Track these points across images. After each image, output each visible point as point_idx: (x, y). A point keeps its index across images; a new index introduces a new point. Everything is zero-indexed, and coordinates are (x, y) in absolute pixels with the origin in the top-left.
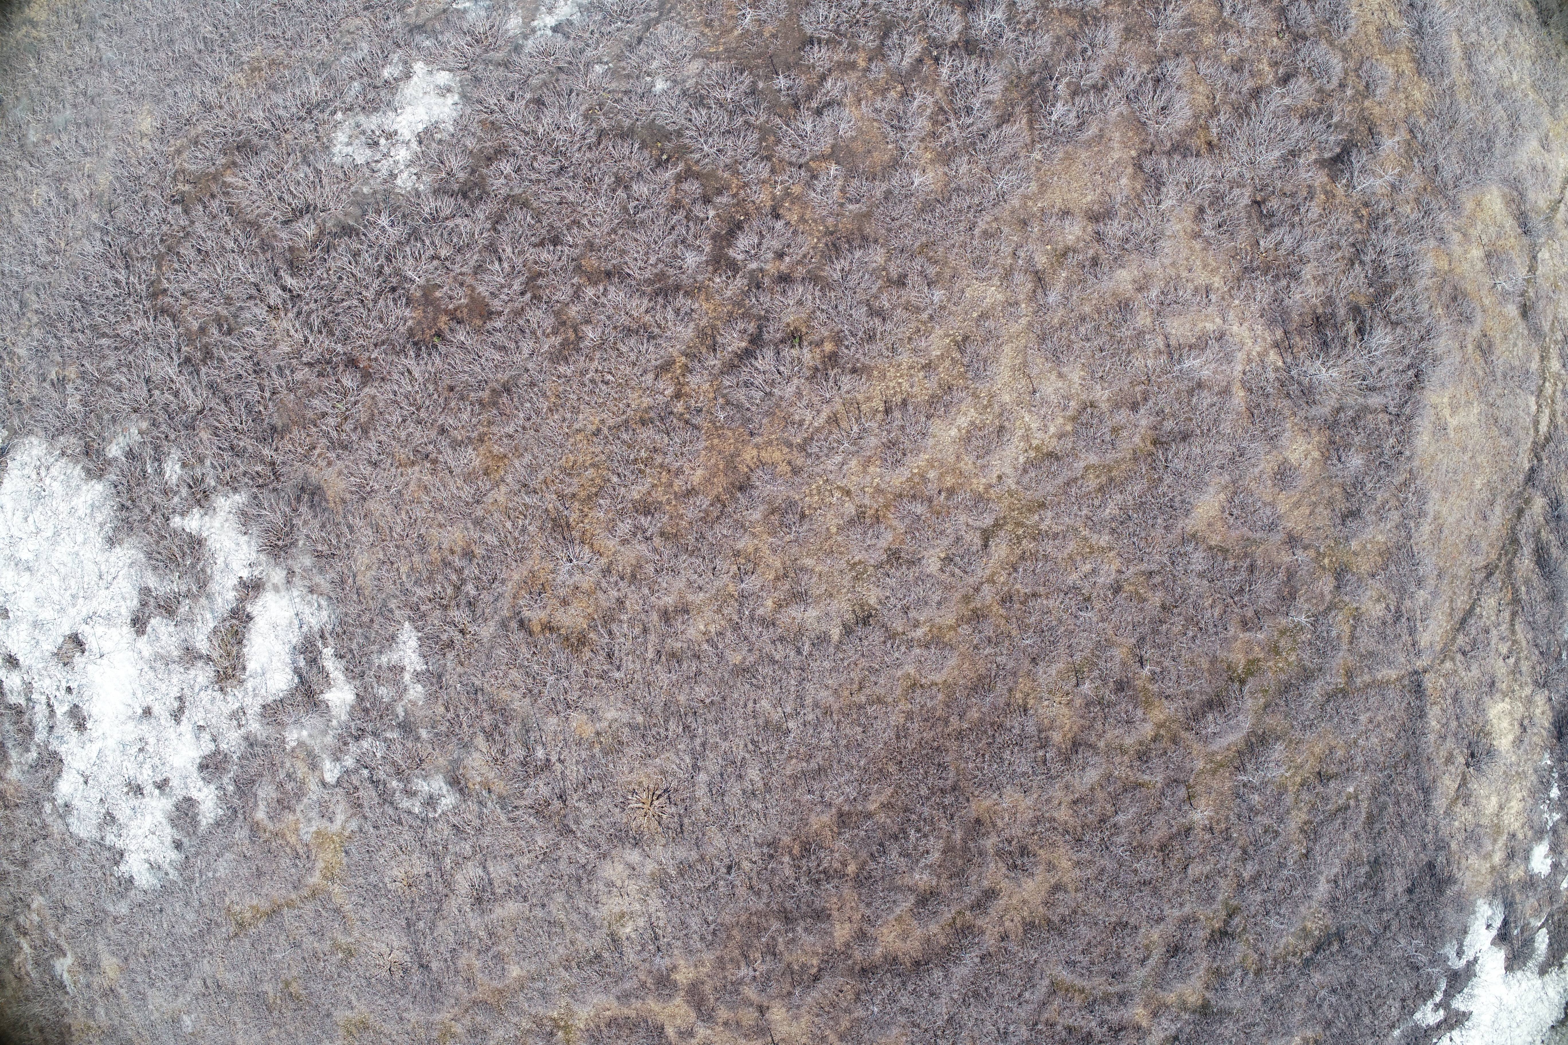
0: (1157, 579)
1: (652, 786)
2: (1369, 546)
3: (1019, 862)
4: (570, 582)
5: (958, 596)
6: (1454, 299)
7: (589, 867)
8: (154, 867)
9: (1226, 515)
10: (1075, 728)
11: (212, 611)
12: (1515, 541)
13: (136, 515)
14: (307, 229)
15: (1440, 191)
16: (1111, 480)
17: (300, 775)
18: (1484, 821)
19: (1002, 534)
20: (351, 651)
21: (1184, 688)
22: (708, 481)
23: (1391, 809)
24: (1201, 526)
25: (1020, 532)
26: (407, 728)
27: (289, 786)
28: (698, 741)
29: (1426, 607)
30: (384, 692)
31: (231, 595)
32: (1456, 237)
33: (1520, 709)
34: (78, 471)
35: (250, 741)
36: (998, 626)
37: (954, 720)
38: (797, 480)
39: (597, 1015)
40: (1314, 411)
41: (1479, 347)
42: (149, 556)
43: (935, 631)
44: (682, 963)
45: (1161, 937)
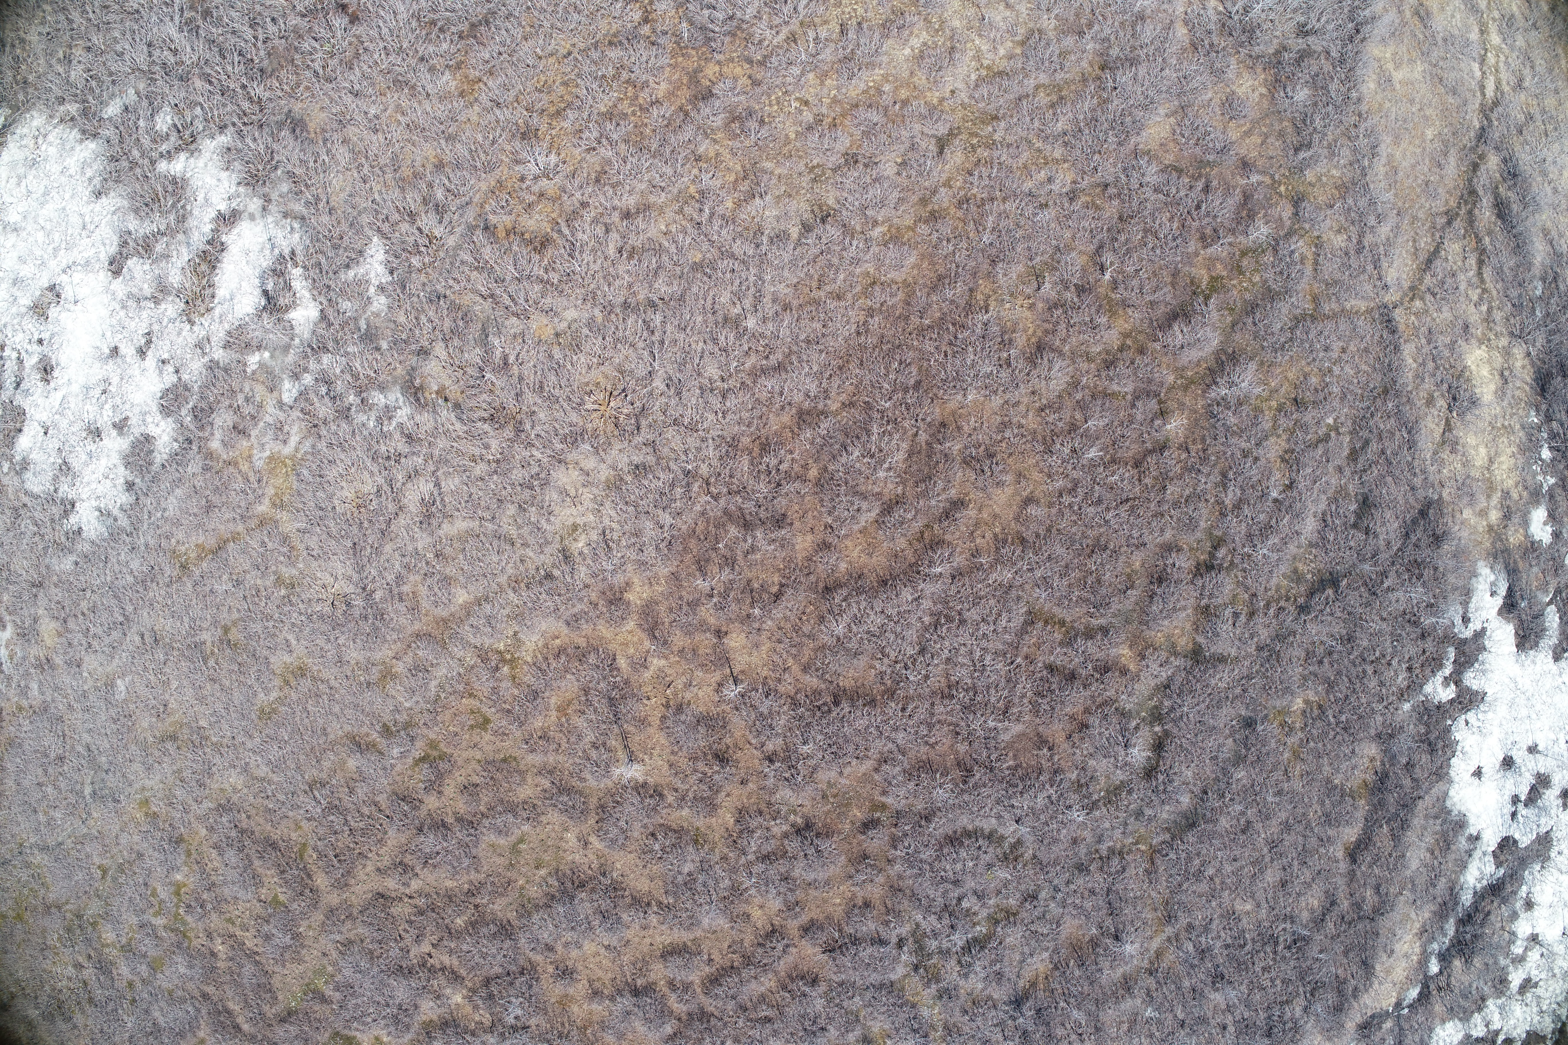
0: (1112, 190)
1: (609, 388)
2: (1324, 179)
3: (986, 469)
4: (536, 189)
5: (915, 198)
7: (542, 476)
9: (1177, 136)
10: (1039, 333)
11: (188, 245)
12: (1473, 192)
13: (125, 165)
16: (1062, 98)
17: (258, 399)
18: (1475, 473)
19: (957, 142)
20: (318, 264)
21: (1148, 298)
22: (671, 94)
23: (1374, 446)
24: (1154, 146)
25: (975, 141)
26: (368, 339)
27: (247, 410)
28: (656, 337)
29: (1389, 243)
30: (348, 306)
31: (207, 228)
33: (1499, 360)
34: (75, 134)
35: (212, 366)
36: (956, 228)
37: (915, 320)
38: (758, 90)
39: (546, 646)
40: (1259, 50)
41: (1417, 14)
42: (133, 200)
43: (893, 231)
44: (636, 580)
45: (1143, 565)
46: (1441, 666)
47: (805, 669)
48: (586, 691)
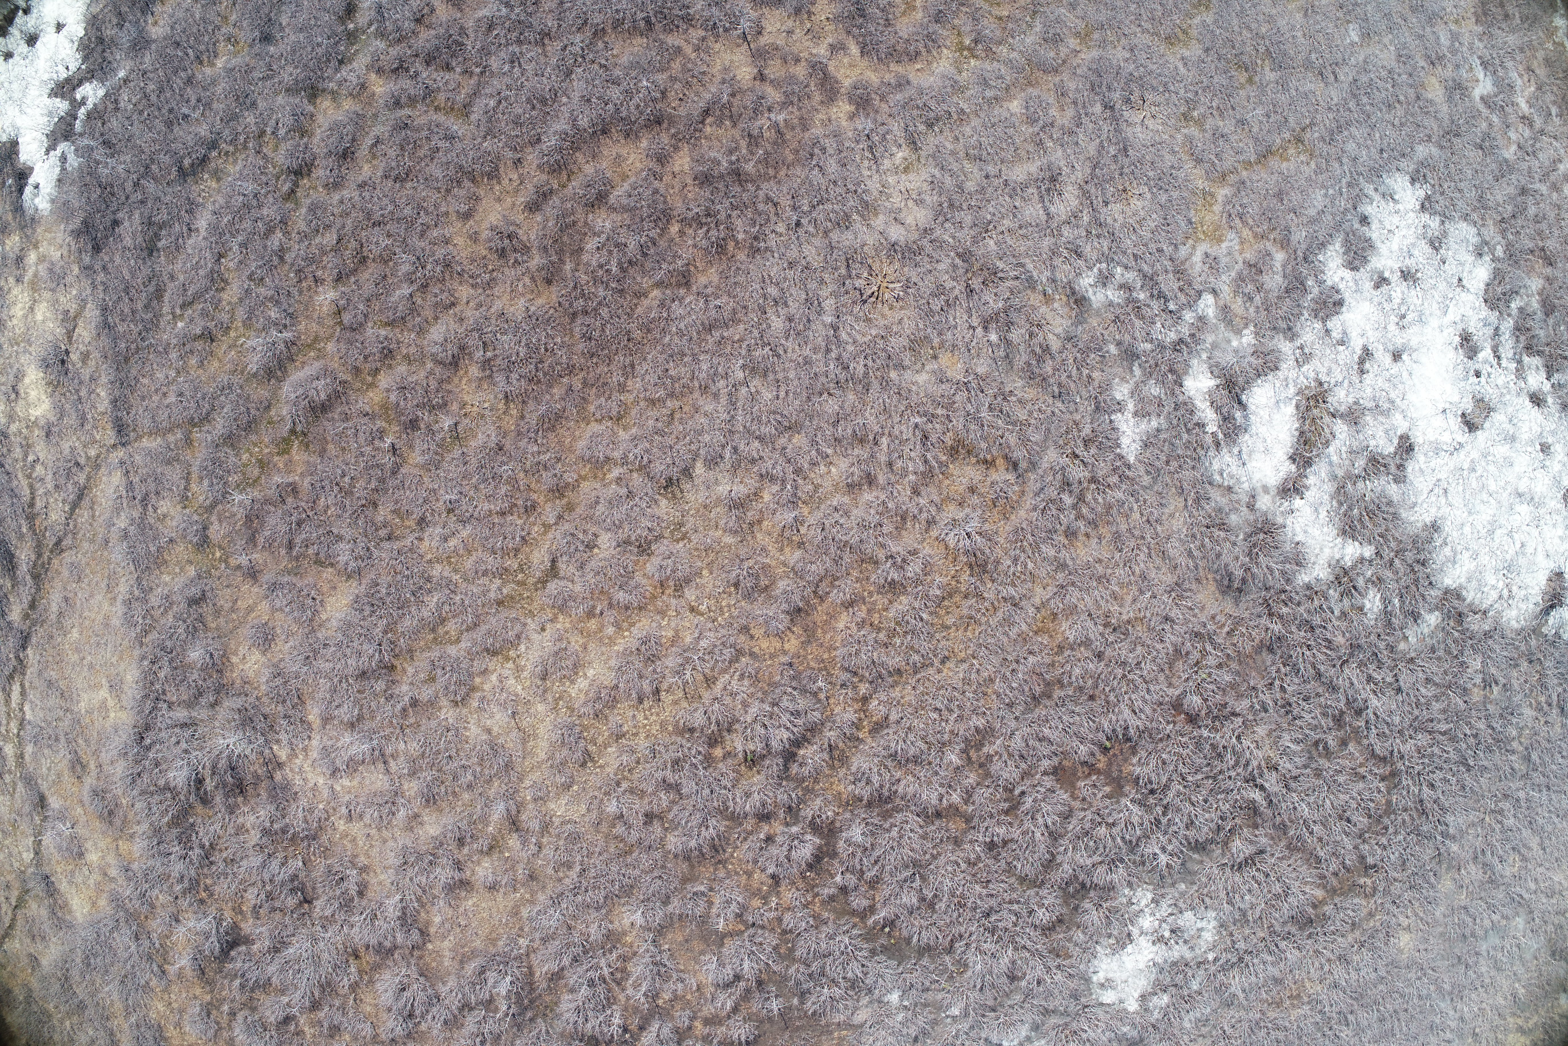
0: (383, 533)
2: (177, 570)
3: (507, 241)
4: (967, 510)
5: (579, 510)
6: (111, 813)
7: (941, 219)
8: (1389, 196)
9: (319, 598)
10: (456, 380)
11: (1331, 464)
12: (36, 577)
13: (1410, 556)
14: (1240, 847)
15: (132, 916)
16: (433, 630)
17: (1239, 300)
18: (47, 295)
19: (538, 574)
20: (1188, 431)
21: (350, 424)
22: (832, 617)
23: (139, 305)
24: (343, 586)
25: (520, 577)
26: (1130, 355)
27: (1250, 288)
28: (833, 355)
29: (118, 510)
30: (1154, 390)
31: (1311, 480)
32: (113, 872)
33: (20, 410)
34: (1470, 596)
35: (1290, 333)
36: (538, 481)
37: (577, 385)
38: (743, 622)
39: (929, 63)
40: (237, 702)
41: (84, 767)
42: (1396, 516)
43: (600, 475)
44: (844, 123)
45: (361, 168)
46: (89, 115)
47: (679, 50)
48: (888, 23)
